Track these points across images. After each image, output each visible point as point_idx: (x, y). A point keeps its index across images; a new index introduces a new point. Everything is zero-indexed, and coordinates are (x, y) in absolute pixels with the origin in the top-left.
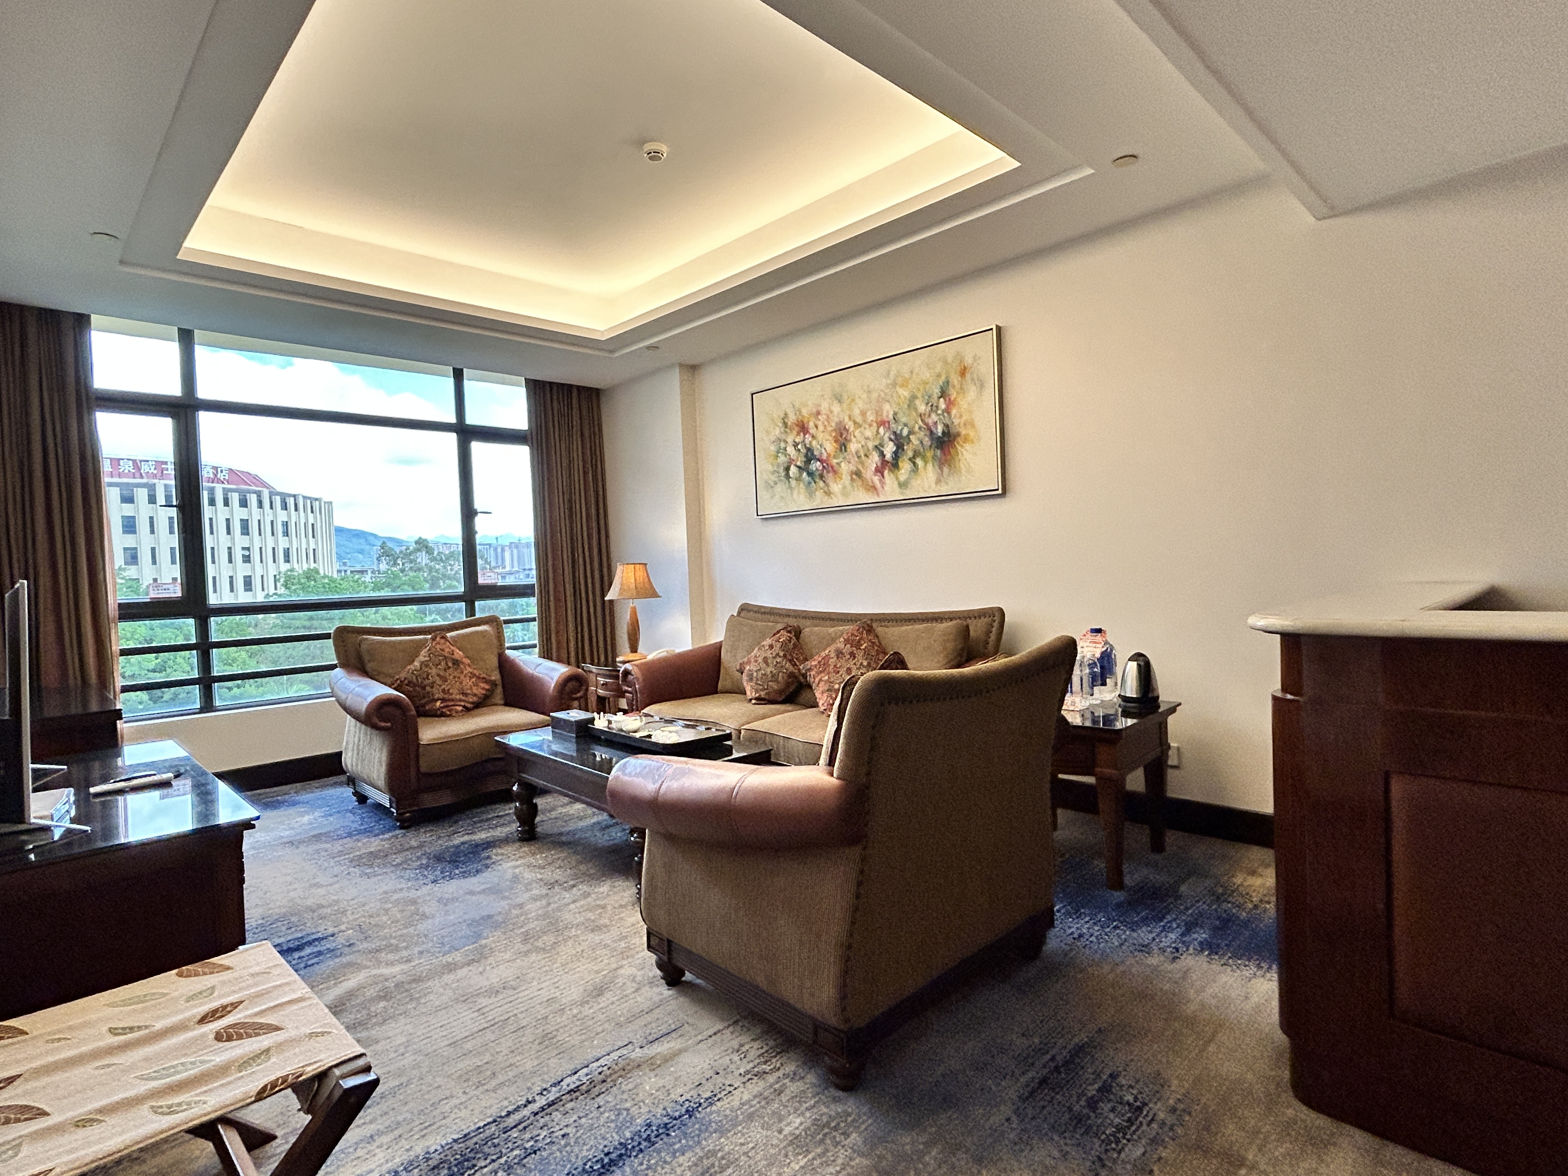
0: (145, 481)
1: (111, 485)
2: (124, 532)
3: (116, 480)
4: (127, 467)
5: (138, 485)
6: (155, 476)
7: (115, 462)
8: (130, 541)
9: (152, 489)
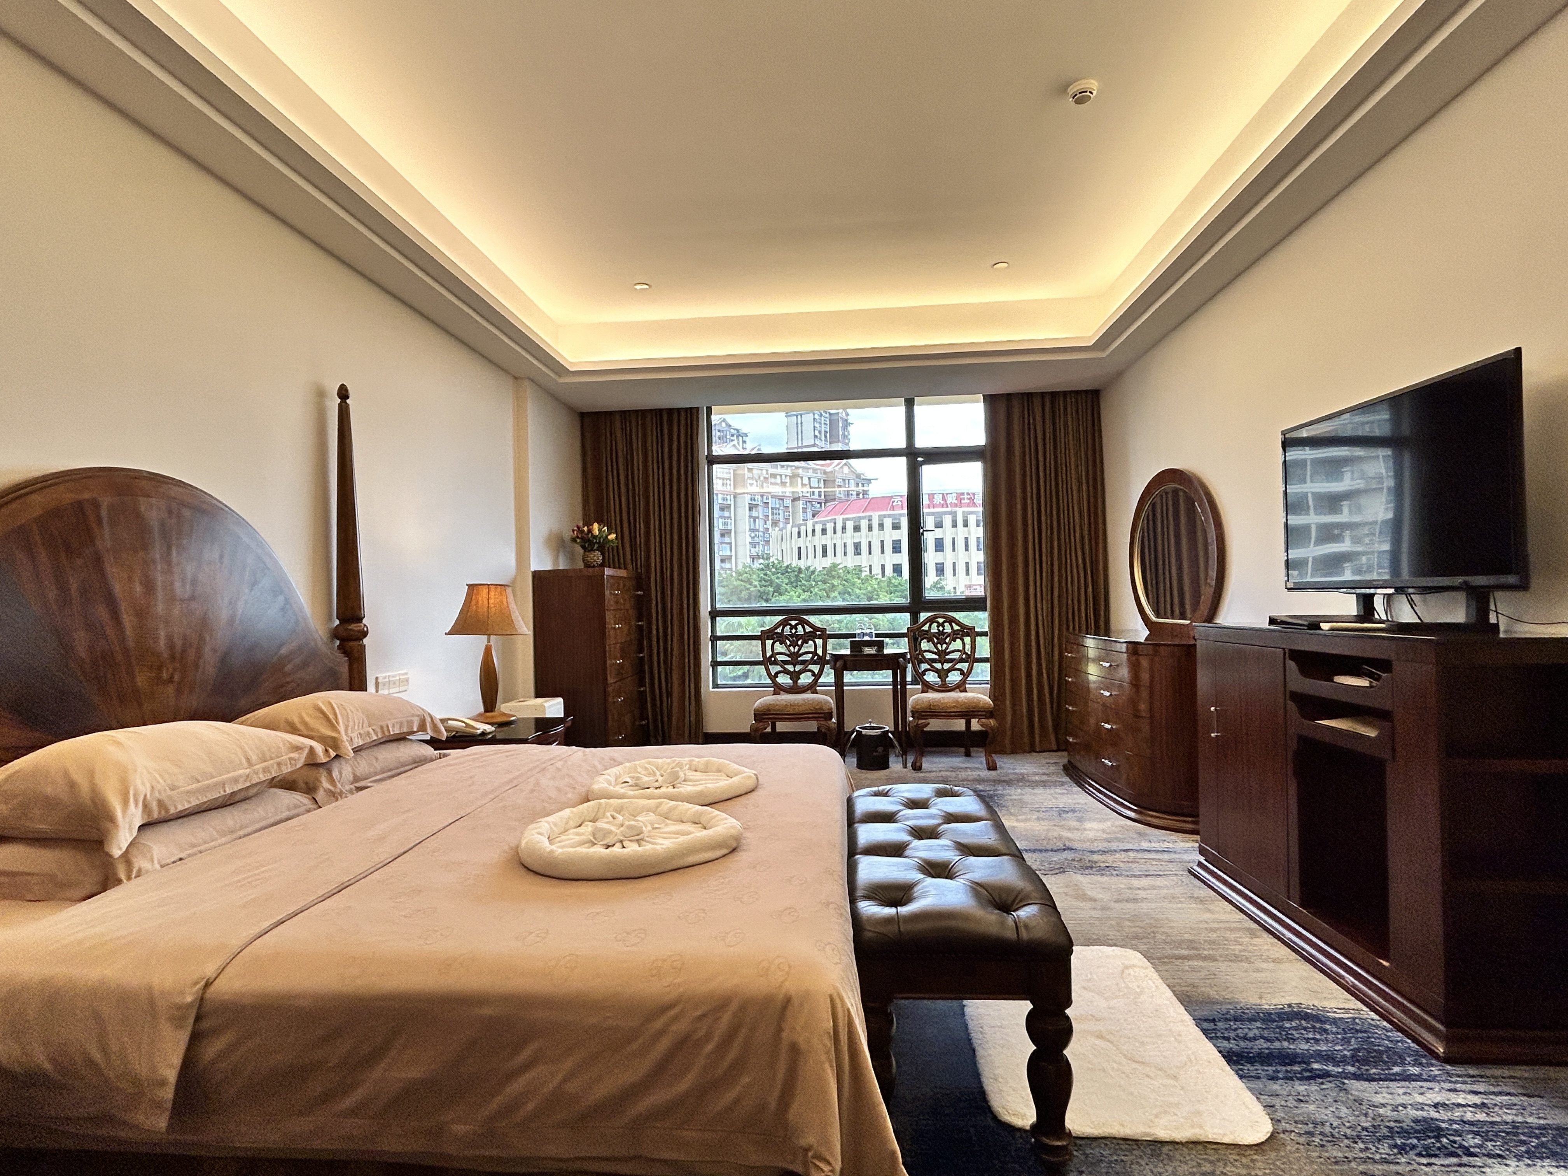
0: (949, 509)
1: (929, 514)
2: (936, 551)
3: (932, 510)
4: (938, 499)
5: (945, 513)
6: (956, 505)
7: (931, 496)
8: (939, 557)
9: (954, 515)
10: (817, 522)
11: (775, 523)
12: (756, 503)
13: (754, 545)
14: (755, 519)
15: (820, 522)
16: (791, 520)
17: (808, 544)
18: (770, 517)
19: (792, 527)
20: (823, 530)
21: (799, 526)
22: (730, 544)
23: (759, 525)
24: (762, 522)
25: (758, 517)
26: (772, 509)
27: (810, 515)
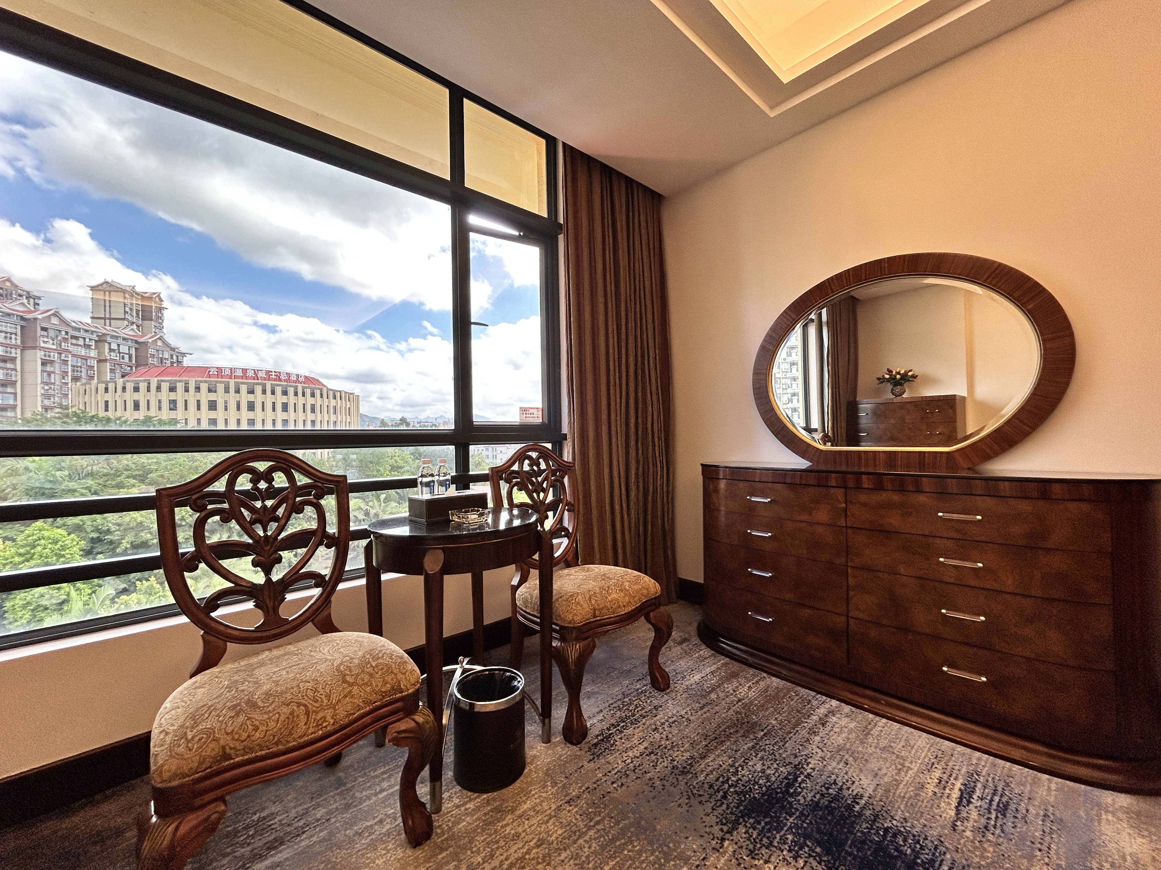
0: (260, 381)
4: (251, 374)
5: (257, 384)
10: (128, 381)
11: (76, 379)
12: (52, 359)
13: (47, 396)
14: (49, 374)
15: (132, 381)
16: (96, 378)
17: (117, 398)
18: (70, 374)
19: (98, 383)
20: (134, 388)
21: (107, 383)
22: (15, 394)
23: (56, 379)
24: (58, 378)
25: (54, 372)
26: (72, 365)
27: (118, 375)
